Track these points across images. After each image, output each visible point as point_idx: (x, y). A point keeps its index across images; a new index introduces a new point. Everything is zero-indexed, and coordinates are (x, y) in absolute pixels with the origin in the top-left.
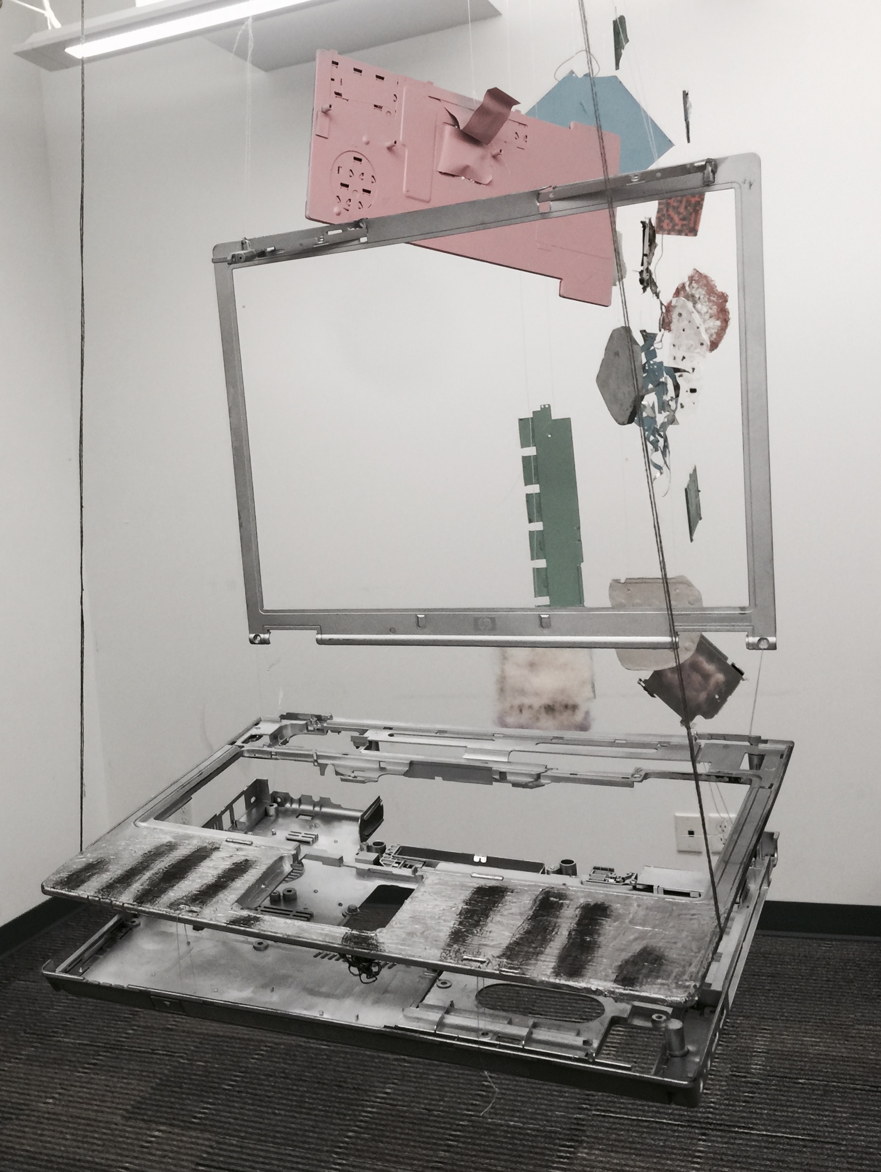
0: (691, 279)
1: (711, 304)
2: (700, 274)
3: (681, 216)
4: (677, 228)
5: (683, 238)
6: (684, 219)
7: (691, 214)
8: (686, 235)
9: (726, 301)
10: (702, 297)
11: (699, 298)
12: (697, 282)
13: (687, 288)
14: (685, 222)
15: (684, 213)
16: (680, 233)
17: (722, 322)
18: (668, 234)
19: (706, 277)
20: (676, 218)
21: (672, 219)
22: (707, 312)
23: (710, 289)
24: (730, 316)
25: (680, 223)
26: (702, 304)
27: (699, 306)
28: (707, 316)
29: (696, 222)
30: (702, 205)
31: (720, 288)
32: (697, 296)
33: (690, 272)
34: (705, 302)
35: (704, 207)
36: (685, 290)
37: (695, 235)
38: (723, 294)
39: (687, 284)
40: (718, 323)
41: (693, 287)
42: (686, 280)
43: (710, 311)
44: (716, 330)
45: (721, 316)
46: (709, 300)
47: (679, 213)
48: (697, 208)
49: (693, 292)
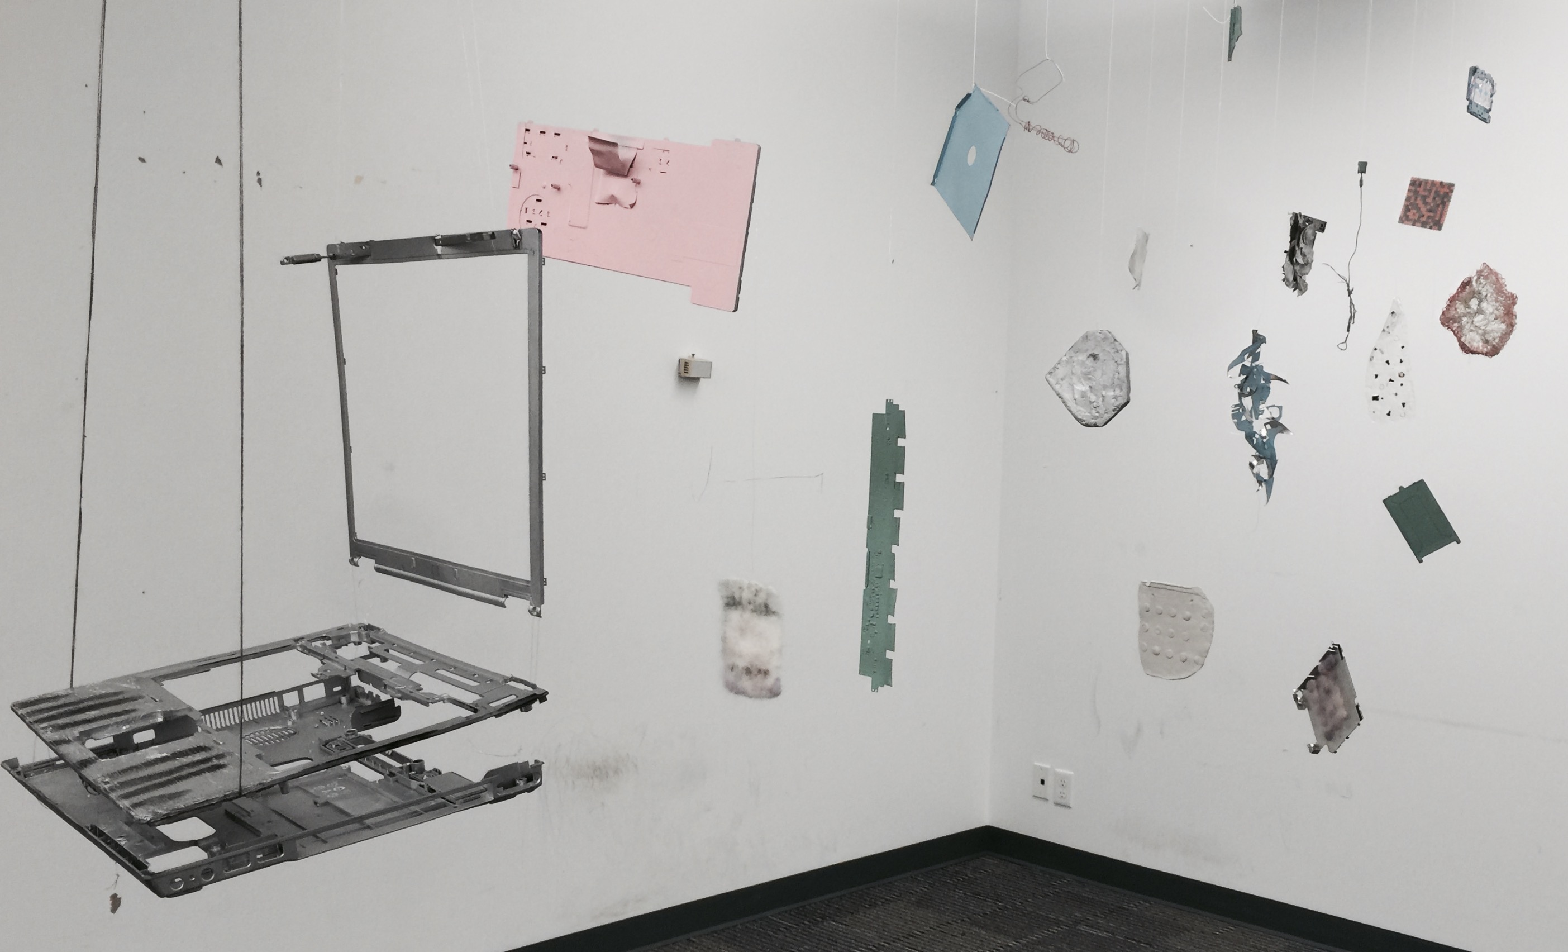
0: (1479, 274)
1: (1497, 304)
2: (1491, 270)
3: (1428, 207)
4: (1424, 219)
5: (1426, 231)
6: (1430, 211)
7: (1438, 206)
8: (1431, 228)
9: (1514, 304)
10: (1489, 295)
11: (1486, 296)
12: (1486, 278)
13: (1474, 283)
14: (1431, 214)
15: (1432, 205)
16: (1424, 225)
17: (1507, 326)
18: (1413, 225)
19: (1496, 274)
20: (1423, 209)
21: (1419, 209)
22: (1493, 313)
23: (1499, 288)
24: (1517, 321)
25: (1427, 214)
26: (1488, 303)
27: (1484, 305)
28: (1493, 317)
29: (1442, 215)
30: (1450, 197)
31: (1510, 288)
32: (1484, 294)
33: (1479, 267)
34: (1492, 301)
35: (1452, 200)
36: (1472, 286)
37: (1440, 229)
38: (1512, 295)
39: (1475, 278)
40: (1503, 326)
41: (1480, 284)
42: (1473, 274)
43: (1496, 312)
44: (1500, 334)
45: (1506, 318)
46: (1497, 301)
47: (1426, 204)
48: (1445, 200)
49: (1480, 289)
